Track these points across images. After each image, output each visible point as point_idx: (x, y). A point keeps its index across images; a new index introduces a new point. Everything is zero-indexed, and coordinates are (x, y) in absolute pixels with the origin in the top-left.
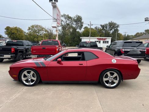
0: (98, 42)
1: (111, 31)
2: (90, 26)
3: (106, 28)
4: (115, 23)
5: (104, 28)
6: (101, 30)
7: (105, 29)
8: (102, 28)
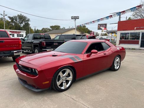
0: (11, 35)
1: (22, 24)
2: (4, 16)
3: (16, 20)
4: (25, 17)
5: (13, 20)
6: (10, 22)
7: (14, 22)
8: (10, 20)
